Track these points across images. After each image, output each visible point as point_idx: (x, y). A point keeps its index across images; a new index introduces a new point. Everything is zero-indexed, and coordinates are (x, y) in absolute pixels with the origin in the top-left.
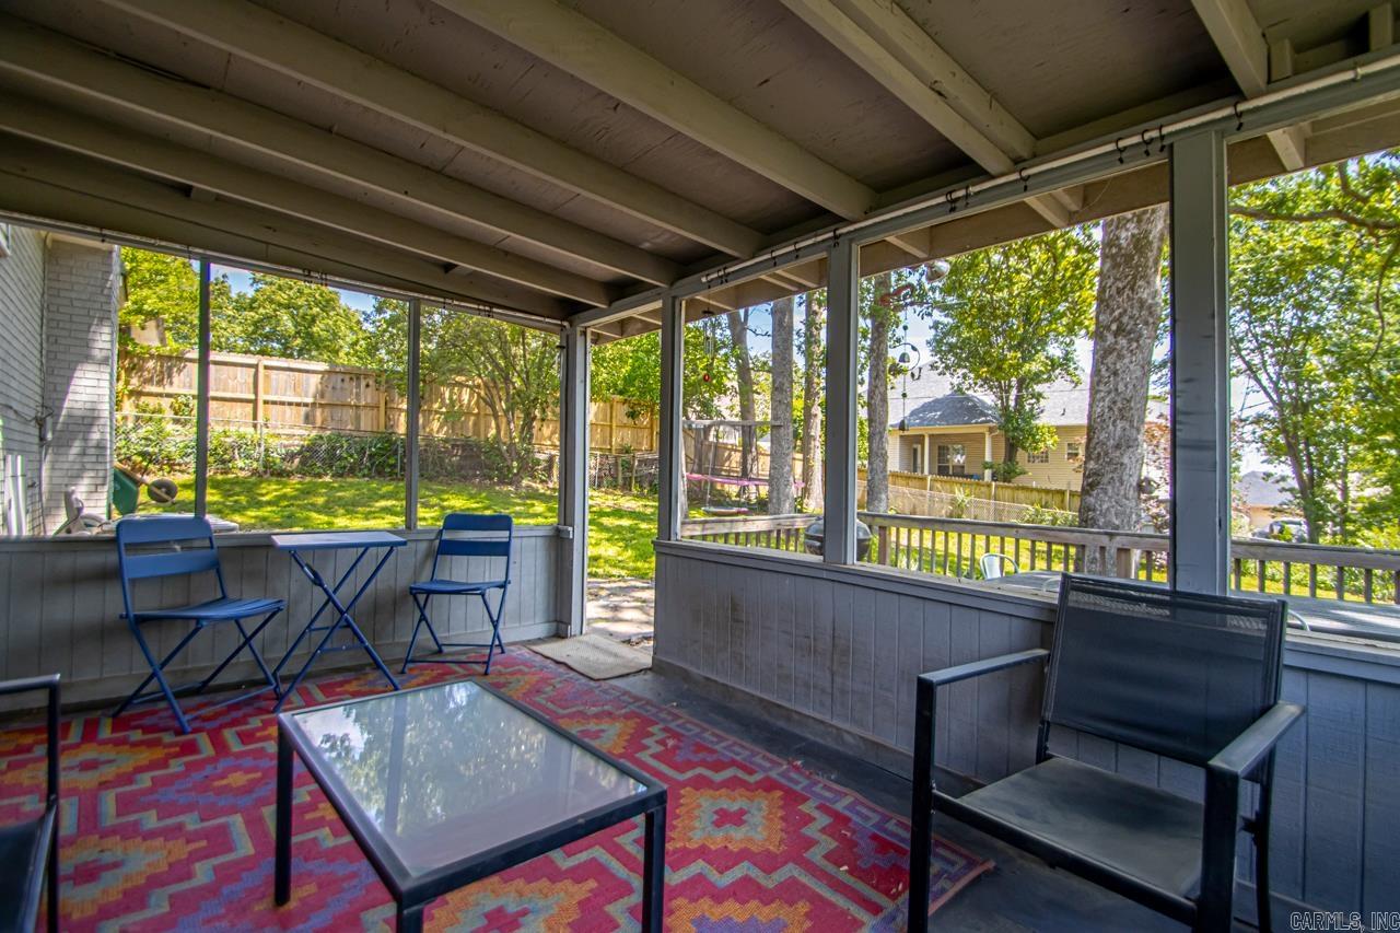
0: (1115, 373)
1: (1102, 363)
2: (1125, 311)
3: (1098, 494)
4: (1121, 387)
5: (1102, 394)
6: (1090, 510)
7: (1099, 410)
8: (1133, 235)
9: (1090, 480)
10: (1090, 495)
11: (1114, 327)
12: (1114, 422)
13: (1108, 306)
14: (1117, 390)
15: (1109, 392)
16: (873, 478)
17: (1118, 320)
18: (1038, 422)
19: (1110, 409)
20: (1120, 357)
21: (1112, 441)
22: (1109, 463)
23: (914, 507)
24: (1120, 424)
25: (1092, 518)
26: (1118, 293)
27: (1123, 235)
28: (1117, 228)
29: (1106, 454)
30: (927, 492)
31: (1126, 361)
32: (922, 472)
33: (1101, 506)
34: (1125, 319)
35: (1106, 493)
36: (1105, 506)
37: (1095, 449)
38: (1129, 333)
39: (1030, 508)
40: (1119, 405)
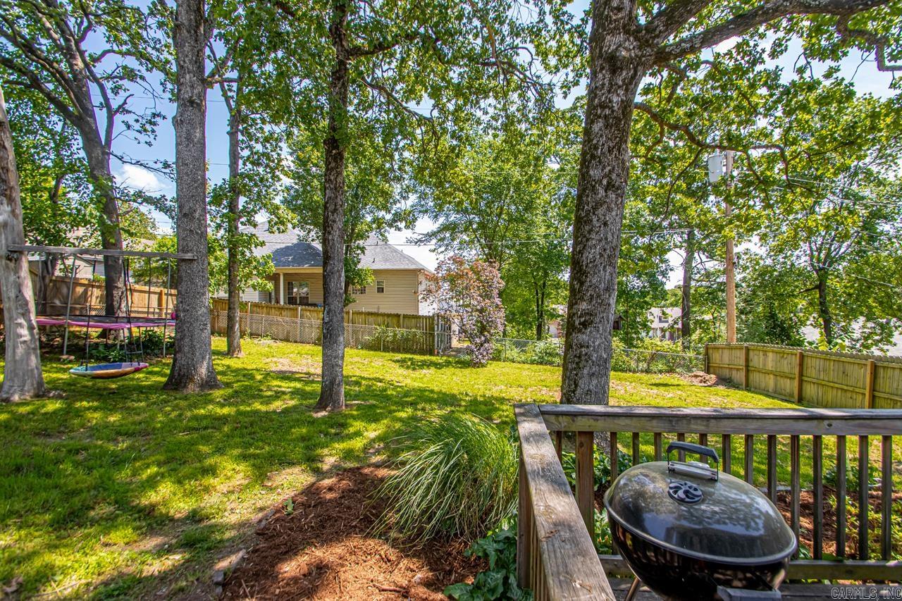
0: (605, 224)
1: (594, 213)
2: (613, 168)
3: (591, 332)
4: (609, 236)
5: (594, 242)
6: (582, 347)
7: (591, 256)
8: (622, 101)
9: (582, 320)
10: (583, 333)
11: (605, 182)
12: (605, 267)
13: (600, 162)
14: (606, 239)
15: (600, 241)
16: (331, 320)
17: (608, 176)
18: (359, 266)
19: (601, 255)
20: (609, 209)
21: (603, 285)
22: (600, 304)
23: (288, 332)
24: (609, 269)
25: (586, 354)
26: (609, 151)
27: (615, 99)
28: (609, 92)
29: (599, 296)
30: (299, 320)
31: (614, 213)
32: (278, 302)
33: (594, 342)
34: (614, 176)
35: (598, 331)
36: (597, 343)
37: (587, 290)
38: (618, 189)
39: (378, 328)
40: (608, 251)
